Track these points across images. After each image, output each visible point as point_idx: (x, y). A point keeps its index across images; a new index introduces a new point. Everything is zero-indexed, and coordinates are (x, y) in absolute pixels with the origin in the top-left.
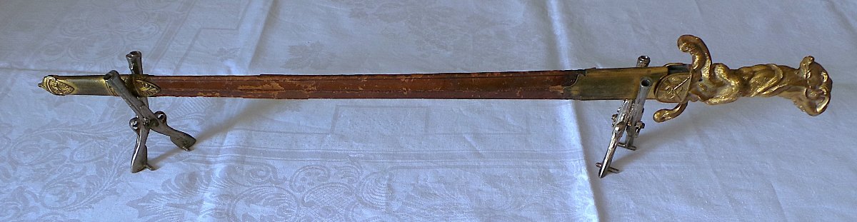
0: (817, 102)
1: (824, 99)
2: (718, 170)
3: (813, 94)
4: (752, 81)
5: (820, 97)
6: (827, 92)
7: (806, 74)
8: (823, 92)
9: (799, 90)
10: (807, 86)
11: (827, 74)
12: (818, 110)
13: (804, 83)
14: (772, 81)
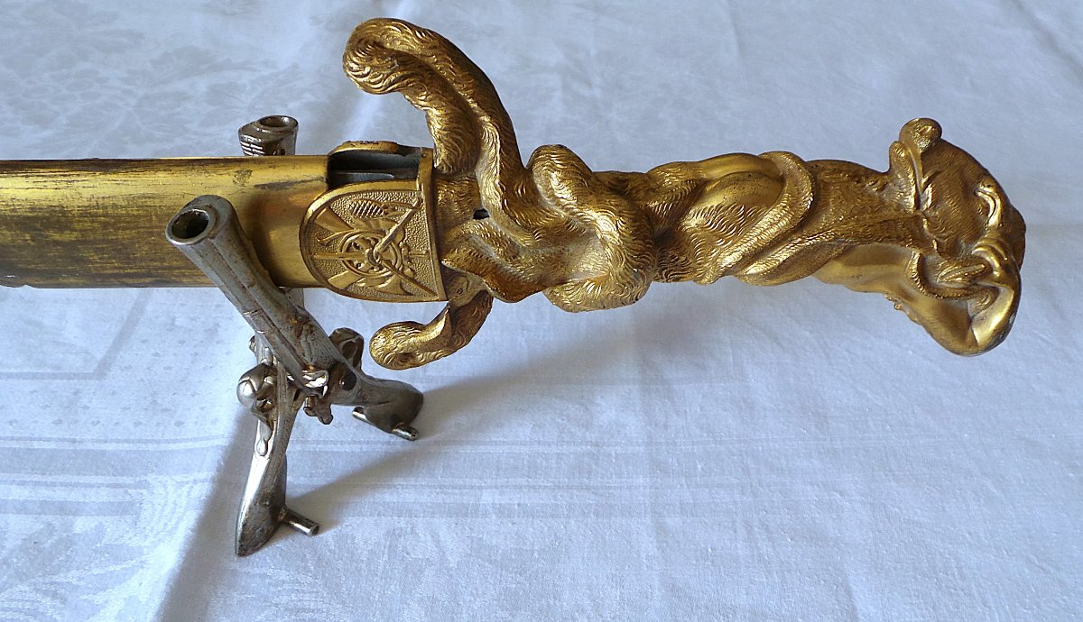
0: (972, 305)
1: (995, 292)
2: (673, 522)
3: (949, 276)
4: (693, 221)
5: (979, 284)
6: (1004, 267)
7: (910, 192)
8: (990, 268)
9: (892, 259)
10: (920, 241)
11: (999, 191)
12: (981, 333)
13: (907, 229)
14: (772, 221)
